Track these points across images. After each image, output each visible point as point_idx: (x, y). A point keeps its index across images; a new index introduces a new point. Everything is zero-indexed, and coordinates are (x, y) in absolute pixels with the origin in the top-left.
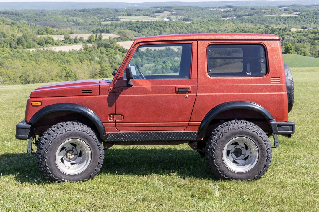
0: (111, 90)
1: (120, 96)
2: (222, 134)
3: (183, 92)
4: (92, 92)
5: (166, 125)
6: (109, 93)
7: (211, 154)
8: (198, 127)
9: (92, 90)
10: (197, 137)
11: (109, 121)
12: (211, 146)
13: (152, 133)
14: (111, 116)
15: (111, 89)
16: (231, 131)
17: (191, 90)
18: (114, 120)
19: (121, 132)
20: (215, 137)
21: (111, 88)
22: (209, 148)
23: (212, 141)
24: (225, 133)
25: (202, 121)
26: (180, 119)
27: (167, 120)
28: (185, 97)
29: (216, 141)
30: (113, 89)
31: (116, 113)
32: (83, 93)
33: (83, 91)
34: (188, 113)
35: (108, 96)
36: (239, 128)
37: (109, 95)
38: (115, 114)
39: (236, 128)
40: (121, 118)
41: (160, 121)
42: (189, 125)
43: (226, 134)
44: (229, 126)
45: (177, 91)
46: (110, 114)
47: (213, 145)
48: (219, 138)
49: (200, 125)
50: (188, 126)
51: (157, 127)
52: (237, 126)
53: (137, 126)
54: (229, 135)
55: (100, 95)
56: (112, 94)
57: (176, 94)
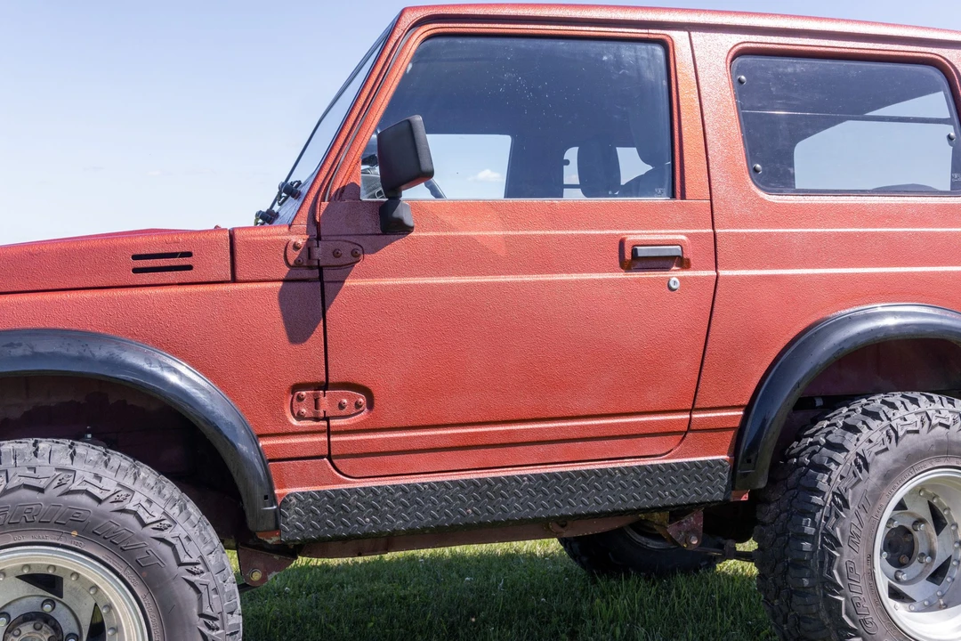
0: (298, 252)
1: (348, 283)
2: (864, 459)
3: (655, 264)
4: (189, 268)
5: (586, 435)
6: (284, 272)
7: (822, 563)
8: (730, 435)
9: (189, 254)
10: (726, 487)
11: (291, 425)
12: (814, 524)
13: (521, 476)
14: (300, 399)
15: (296, 247)
16: (900, 443)
17: (690, 254)
18: (317, 419)
19: (357, 486)
20: (829, 480)
21: (300, 242)
22: (807, 537)
23: (817, 500)
24: (877, 453)
25: (745, 402)
26: (653, 399)
27: (589, 405)
28: (670, 288)
29: (841, 497)
30: (309, 249)
31: (333, 379)
32: (136, 271)
33: (135, 257)
34: (688, 365)
35: (280, 284)
36: (931, 427)
37: (284, 281)
38: (325, 386)
39: (919, 423)
40: (358, 405)
41: (558, 415)
42: (693, 427)
43: (882, 457)
44: (886, 422)
45: (628, 256)
46: (296, 388)
47: (827, 519)
48: (854, 480)
49: (737, 424)
50: (686, 433)
51: (542, 448)
52: (919, 416)
53: (442, 444)
54: (896, 461)
55: (234, 280)
56: (306, 274)
57: (621, 275)
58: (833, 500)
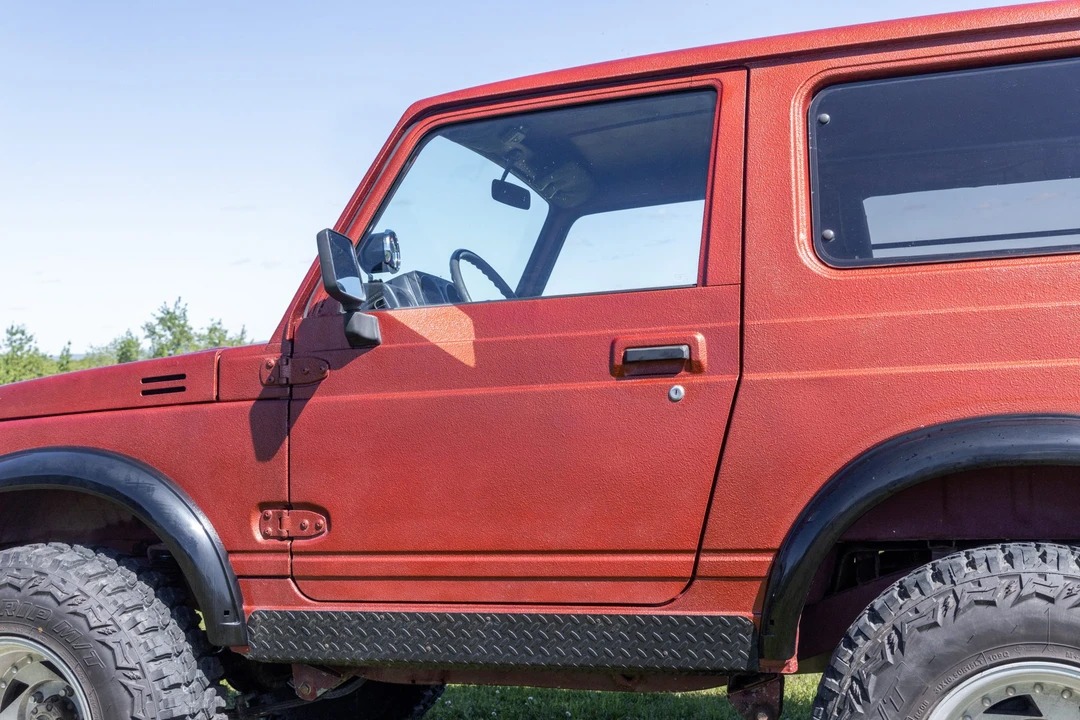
0: (270, 371)
1: (315, 400)
2: (900, 635)
3: (658, 368)
4: (182, 389)
6: (257, 390)
8: (756, 586)
9: (182, 377)
10: (751, 653)
11: (254, 539)
13: (484, 615)
14: (266, 518)
15: (269, 367)
16: (961, 618)
17: (703, 356)
18: (282, 539)
19: (316, 609)
20: (851, 659)
21: (273, 362)
23: (833, 683)
24: (920, 629)
25: (776, 545)
26: (642, 534)
28: (670, 399)
29: (860, 683)
30: (278, 366)
31: (294, 499)
32: (145, 393)
33: (145, 381)
34: (692, 498)
35: (252, 403)
36: (1020, 599)
37: (258, 400)
38: (289, 506)
39: (1001, 594)
40: (318, 528)
41: (525, 548)
42: (700, 572)
43: (928, 635)
44: (949, 586)
45: (618, 361)
46: (263, 506)
47: (840, 712)
48: (880, 662)
49: (764, 573)
50: (692, 579)
51: (510, 585)
52: (1005, 582)
53: (399, 572)
54: (949, 643)
55: (218, 400)
56: (276, 392)
57: (612, 383)
58: (851, 687)
